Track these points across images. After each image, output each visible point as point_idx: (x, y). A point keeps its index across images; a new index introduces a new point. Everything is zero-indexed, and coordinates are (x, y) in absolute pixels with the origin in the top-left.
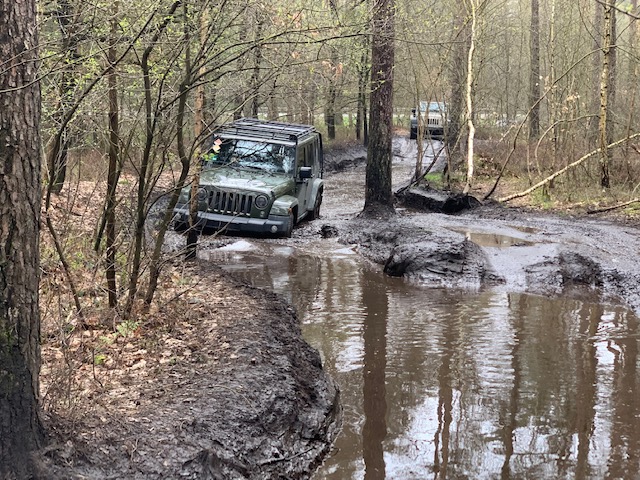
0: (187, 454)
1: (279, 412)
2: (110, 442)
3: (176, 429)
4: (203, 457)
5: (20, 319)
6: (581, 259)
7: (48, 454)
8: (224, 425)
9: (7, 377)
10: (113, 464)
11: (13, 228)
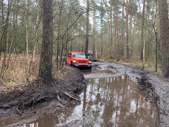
0: (70, 84)
1: (80, 80)
2: (61, 82)
3: (69, 81)
4: (73, 84)
5: (50, 65)
6: (111, 66)
7: (53, 83)
8: (74, 81)
9: (48, 72)
10: (61, 85)
11: (49, 53)
